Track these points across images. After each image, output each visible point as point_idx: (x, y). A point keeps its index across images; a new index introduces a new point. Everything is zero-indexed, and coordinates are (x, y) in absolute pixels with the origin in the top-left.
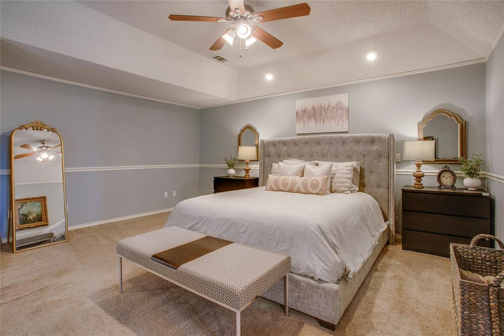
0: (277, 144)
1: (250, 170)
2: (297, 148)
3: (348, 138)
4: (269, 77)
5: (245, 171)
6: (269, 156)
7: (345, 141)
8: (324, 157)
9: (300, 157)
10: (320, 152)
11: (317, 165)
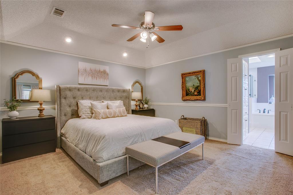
0: (73, 89)
1: (44, 109)
2: (88, 93)
3: (115, 89)
4: (68, 40)
5: (39, 111)
6: (65, 98)
7: (114, 91)
8: (104, 98)
9: (90, 98)
10: (102, 96)
11: (103, 102)
